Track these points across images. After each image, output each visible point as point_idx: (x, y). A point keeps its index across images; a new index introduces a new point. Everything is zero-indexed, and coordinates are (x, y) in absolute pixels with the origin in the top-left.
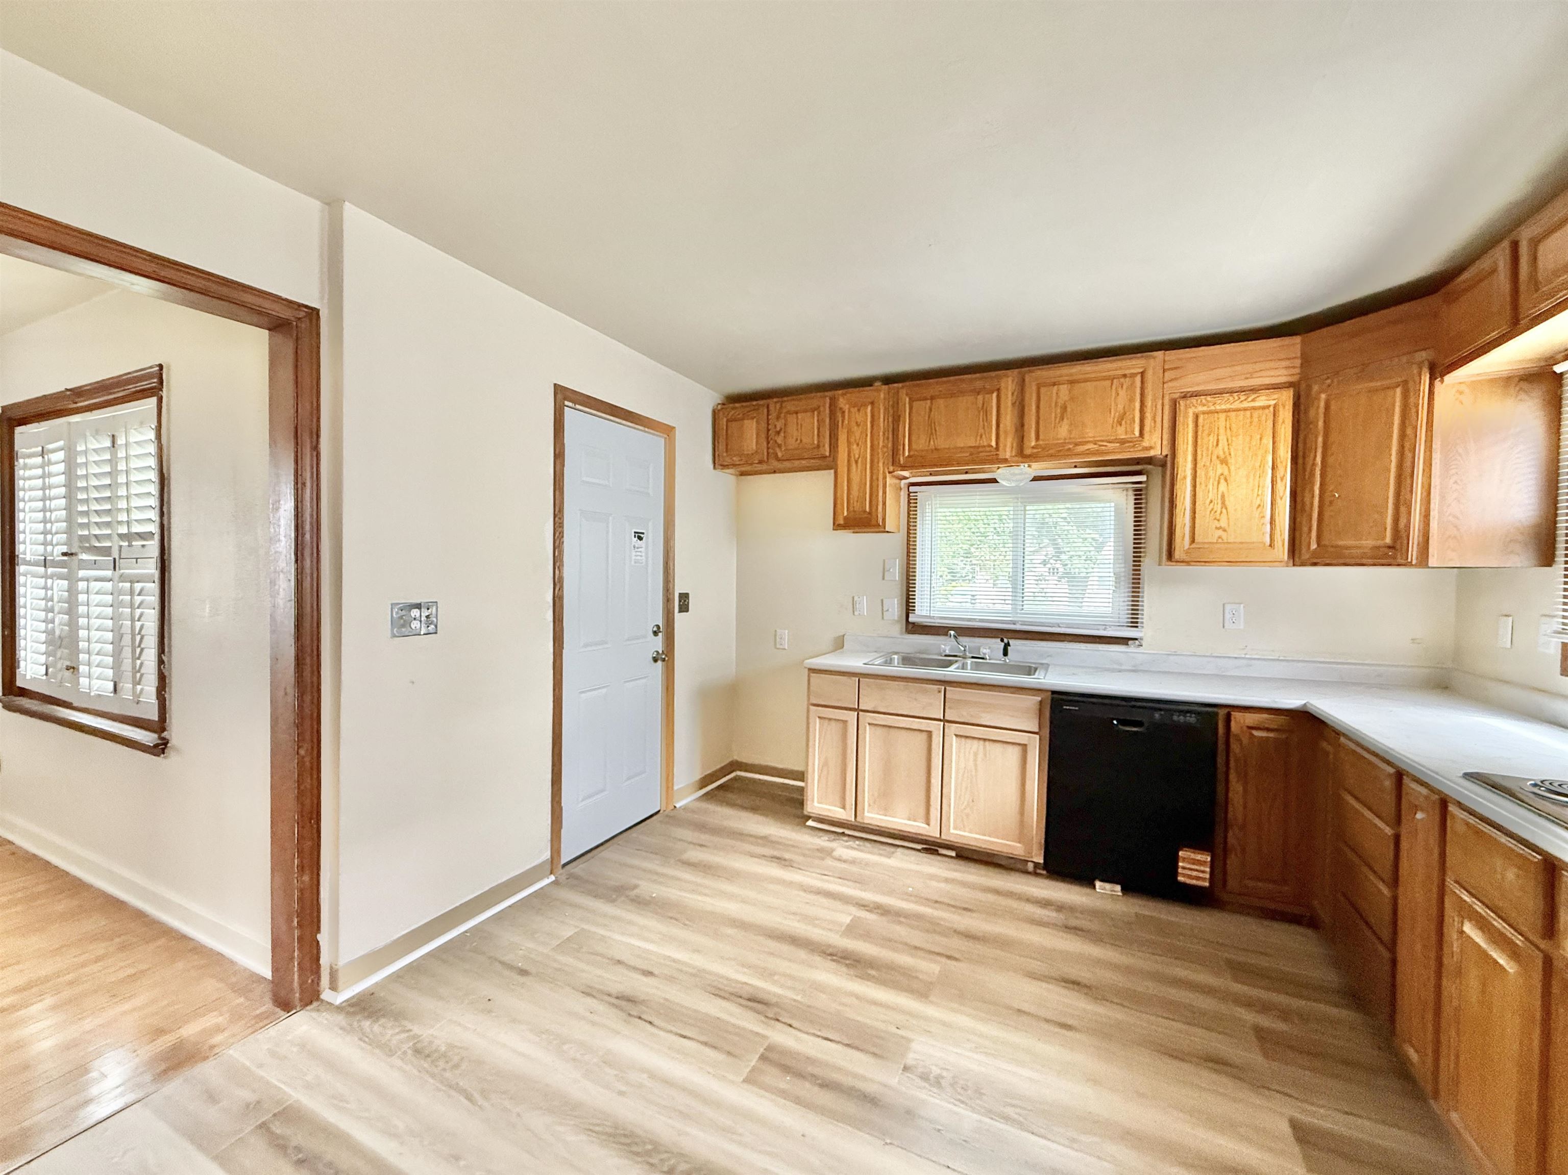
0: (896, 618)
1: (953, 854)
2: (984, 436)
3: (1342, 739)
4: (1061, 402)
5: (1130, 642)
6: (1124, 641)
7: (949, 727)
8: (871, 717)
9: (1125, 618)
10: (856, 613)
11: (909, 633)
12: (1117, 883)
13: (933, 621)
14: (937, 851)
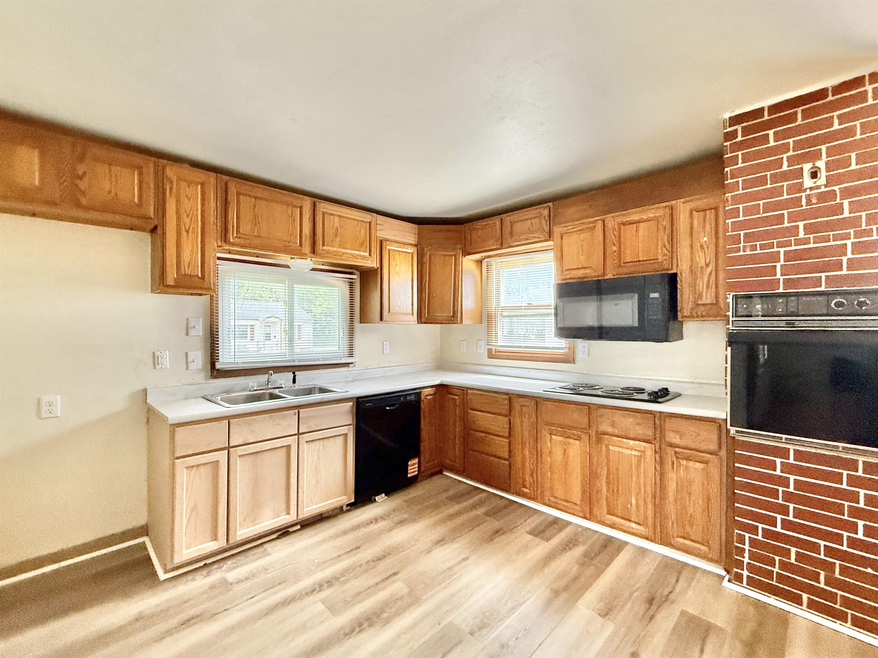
0: (200, 367)
1: (298, 527)
2: (293, 235)
3: (469, 391)
4: (335, 227)
5: (350, 365)
6: (347, 365)
7: (302, 438)
8: (241, 450)
9: (346, 353)
10: (157, 367)
11: (214, 378)
12: (381, 493)
13: (238, 366)
14: (288, 531)
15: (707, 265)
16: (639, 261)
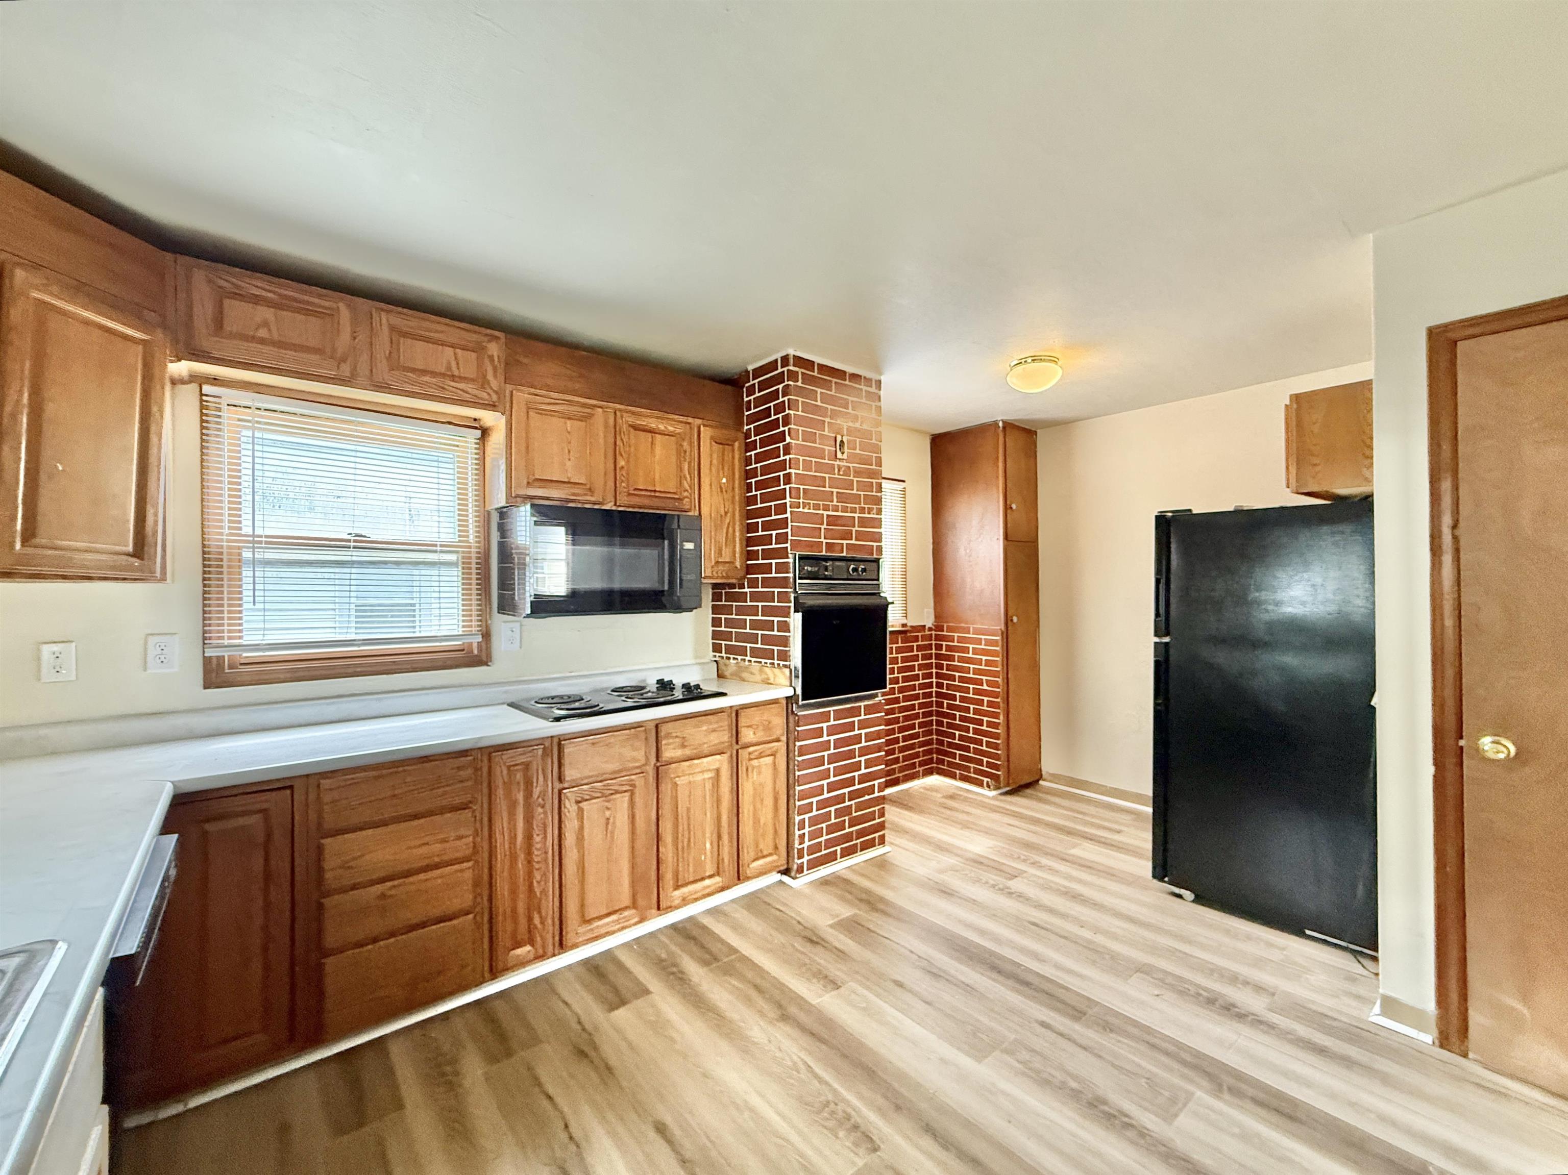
15: (726, 513)
16: (655, 491)
